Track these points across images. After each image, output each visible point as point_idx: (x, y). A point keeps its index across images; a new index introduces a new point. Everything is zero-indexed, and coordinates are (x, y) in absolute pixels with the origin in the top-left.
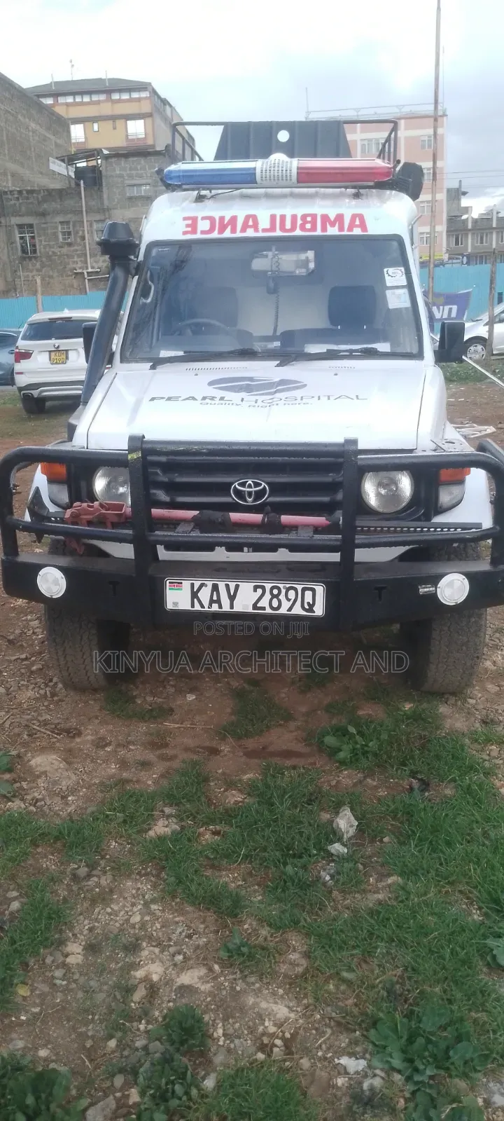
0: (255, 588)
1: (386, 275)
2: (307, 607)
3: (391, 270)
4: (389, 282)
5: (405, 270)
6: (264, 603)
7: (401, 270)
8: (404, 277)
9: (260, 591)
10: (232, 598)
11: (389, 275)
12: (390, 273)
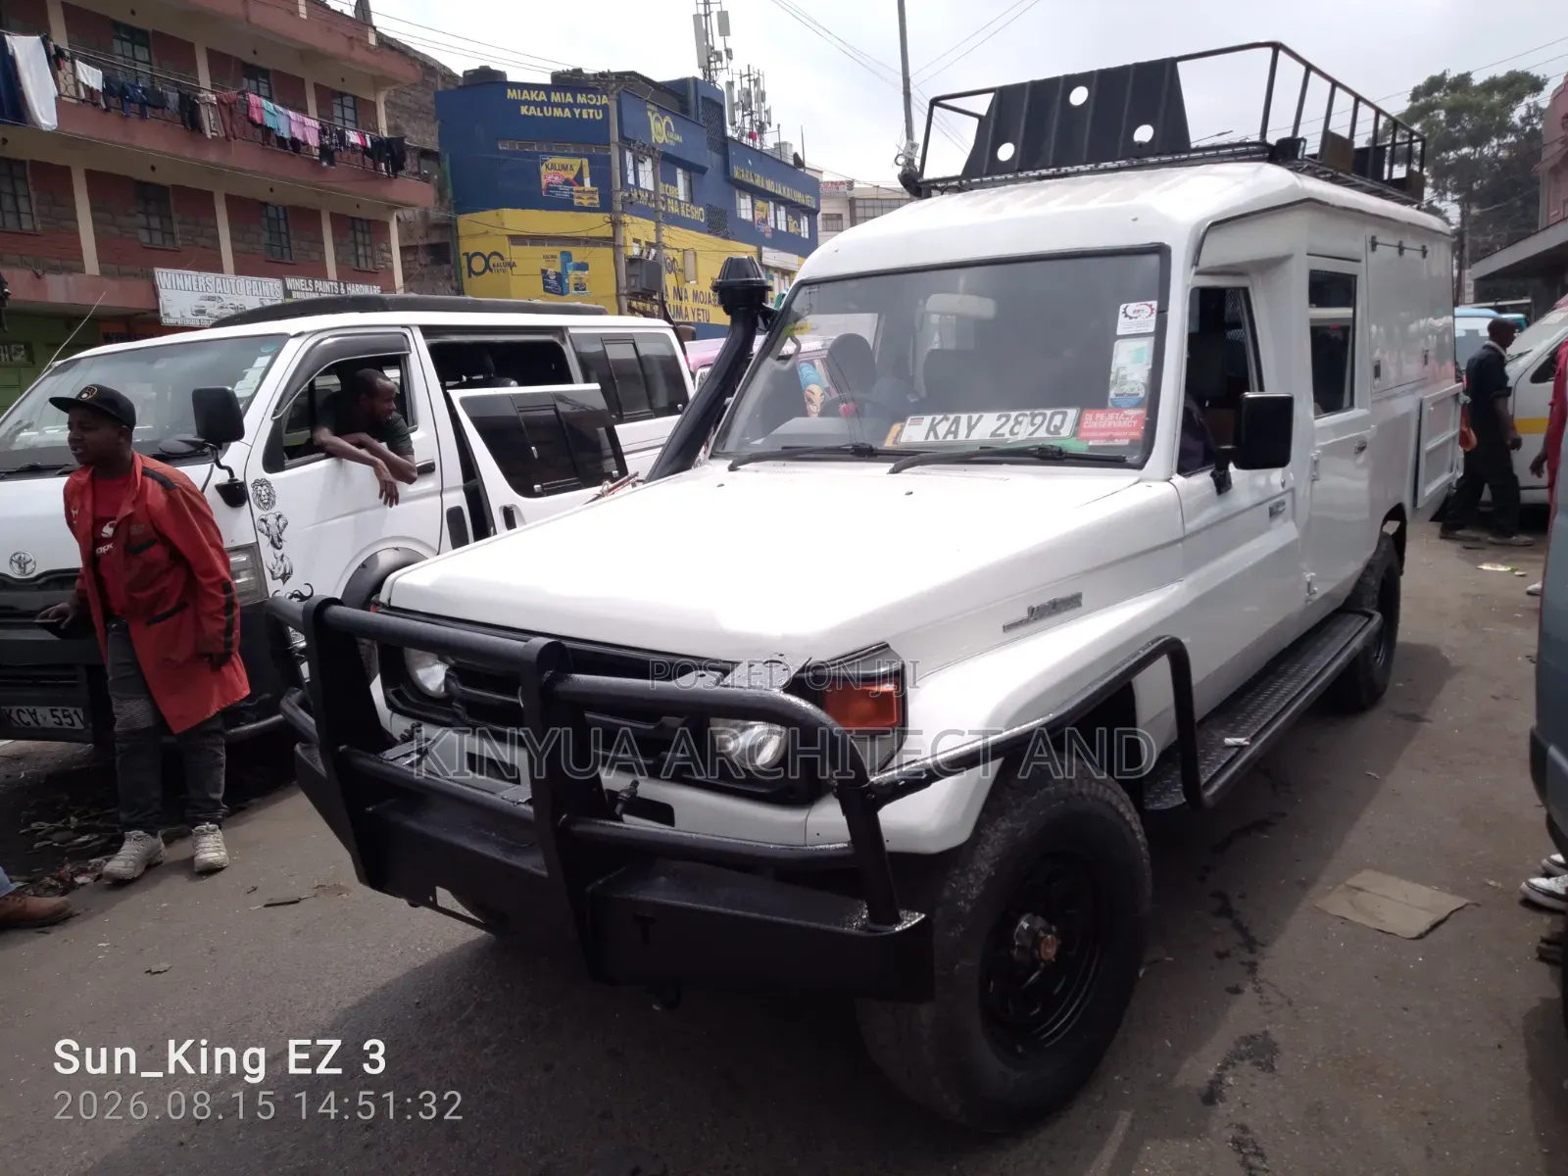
0: (999, 418)
1: (1121, 316)
2: (1052, 429)
3: (1132, 307)
4: (1123, 326)
5: (1159, 306)
6: (1006, 430)
7: (1150, 306)
8: (1154, 317)
9: (1004, 420)
10: (971, 428)
11: (1126, 316)
12: (1130, 312)
